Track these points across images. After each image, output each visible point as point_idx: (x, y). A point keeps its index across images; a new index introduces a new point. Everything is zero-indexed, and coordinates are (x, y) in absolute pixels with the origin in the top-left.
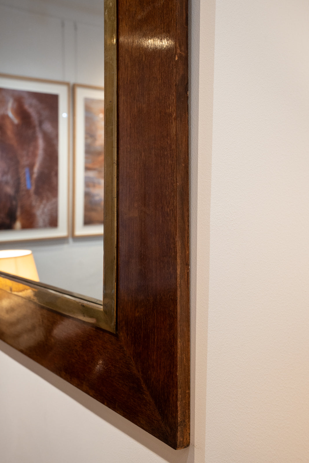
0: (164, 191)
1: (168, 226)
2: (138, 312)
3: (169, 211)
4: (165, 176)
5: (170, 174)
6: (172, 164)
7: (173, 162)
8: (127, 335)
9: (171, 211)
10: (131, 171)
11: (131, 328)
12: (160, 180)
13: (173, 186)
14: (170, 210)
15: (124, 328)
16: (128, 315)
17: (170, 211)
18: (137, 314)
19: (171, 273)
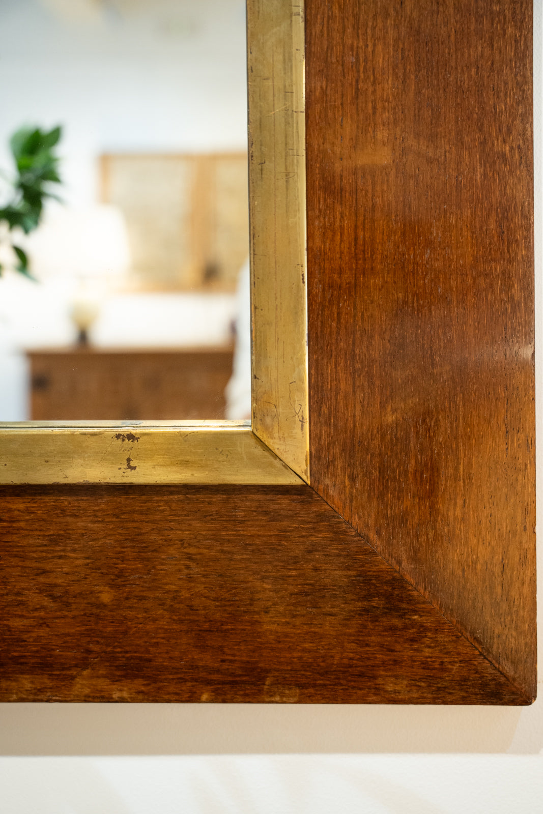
0: (491, 102)
1: (506, 186)
2: (394, 411)
3: (507, 152)
4: (492, 64)
5: (511, 61)
6: (520, 36)
7: (521, 32)
8: (353, 479)
9: (517, 152)
10: (361, 43)
11: (369, 457)
12: (477, 73)
13: (524, 90)
14: (512, 148)
15: (339, 464)
16: (354, 426)
17: (510, 151)
18: (390, 419)
19: (516, 298)
